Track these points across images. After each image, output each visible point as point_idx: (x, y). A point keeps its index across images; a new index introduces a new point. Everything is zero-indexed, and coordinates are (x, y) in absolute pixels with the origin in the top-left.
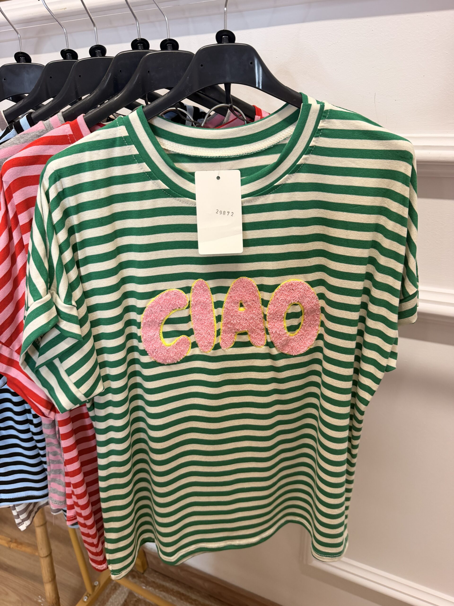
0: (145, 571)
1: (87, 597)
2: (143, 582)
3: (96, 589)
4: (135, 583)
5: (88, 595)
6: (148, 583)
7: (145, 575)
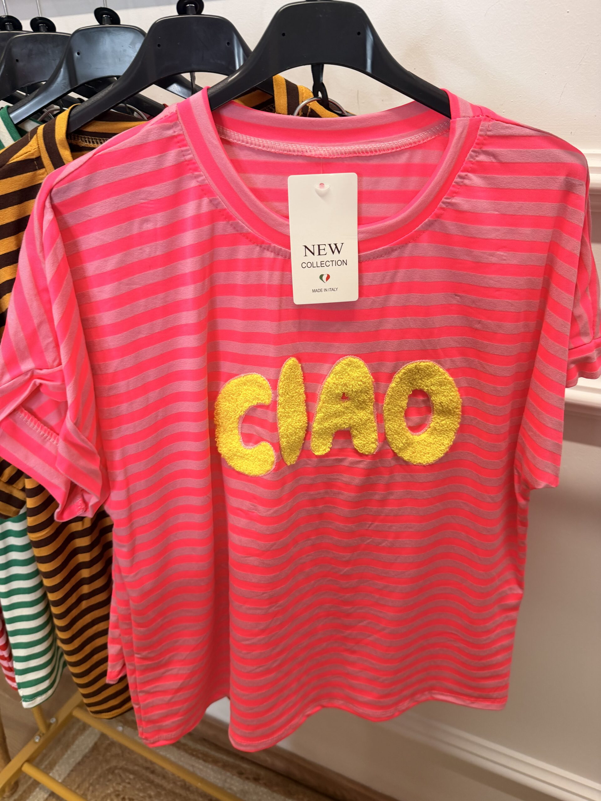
1: (39, 737)
3: (52, 728)
5: (41, 735)
6: (126, 723)
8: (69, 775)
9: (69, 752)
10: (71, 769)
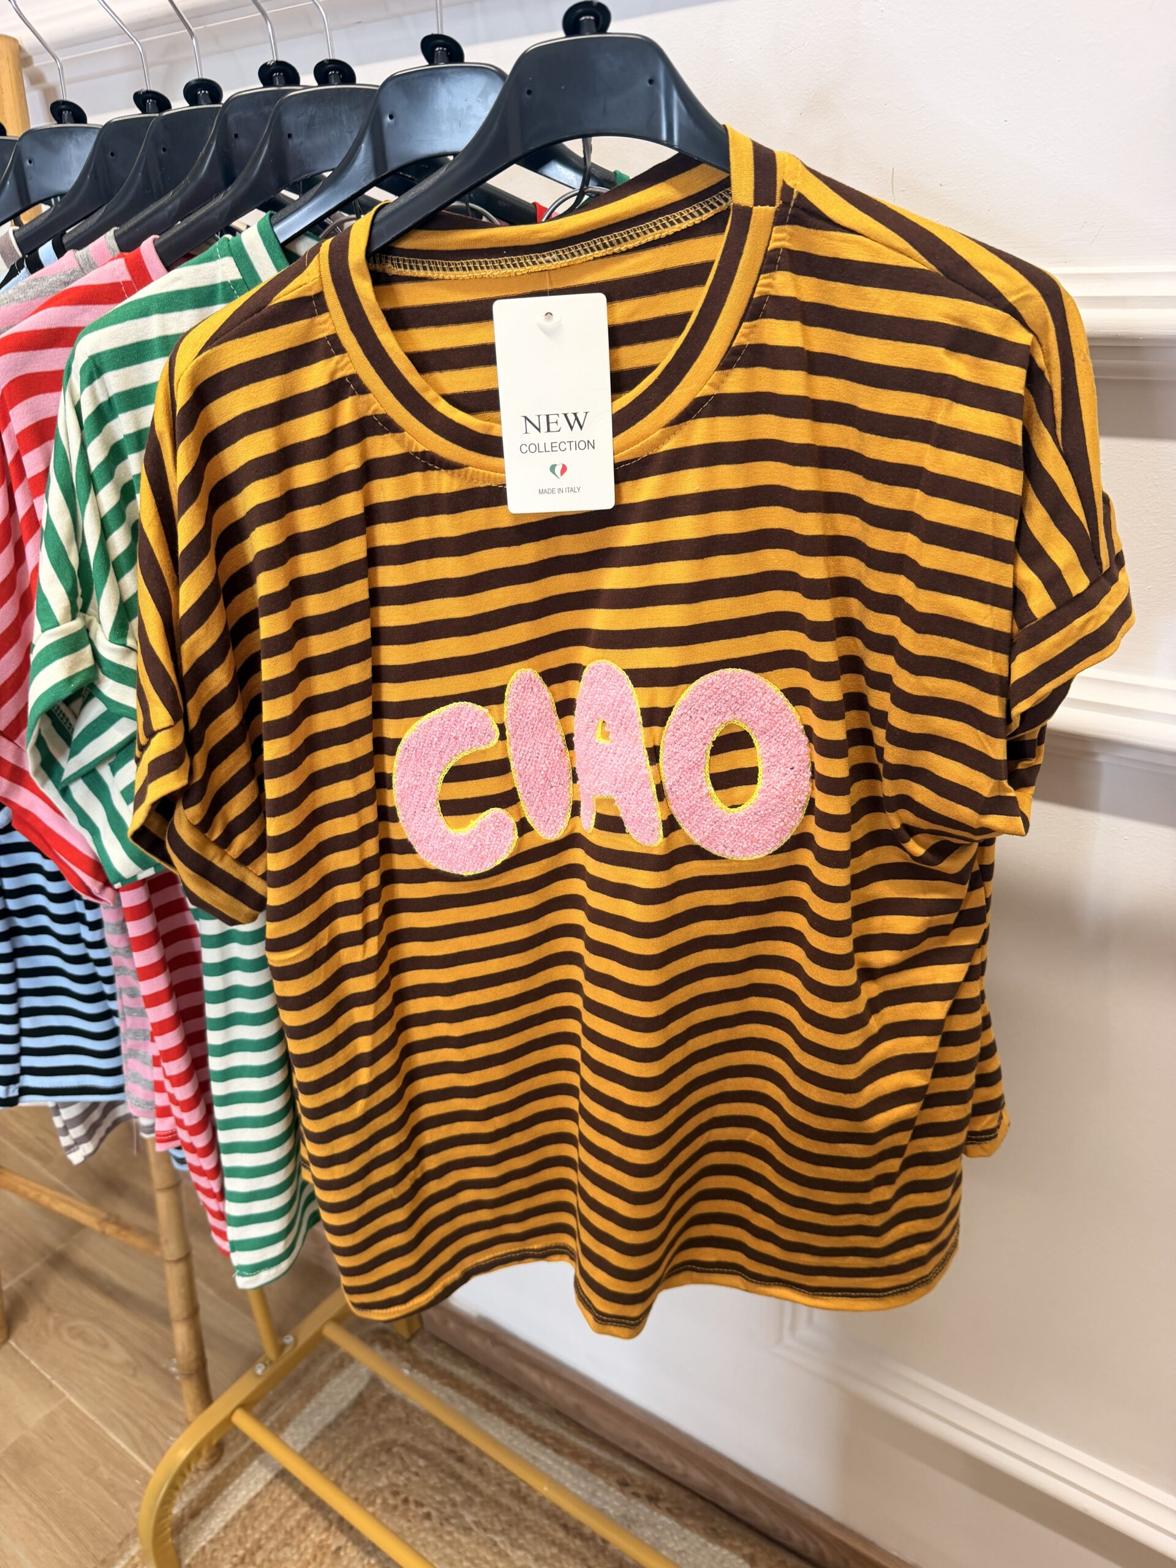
0: (413, 1336)
1: (263, 1367)
2: (407, 1361)
3: (287, 1350)
4: (389, 1359)
5: (267, 1362)
6: (416, 1363)
7: (414, 1345)
8: (312, 1444)
9: (313, 1404)
10: (315, 1434)
